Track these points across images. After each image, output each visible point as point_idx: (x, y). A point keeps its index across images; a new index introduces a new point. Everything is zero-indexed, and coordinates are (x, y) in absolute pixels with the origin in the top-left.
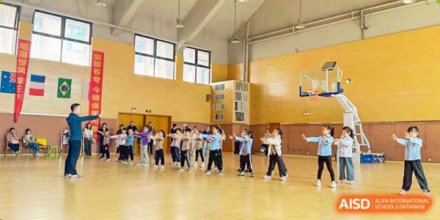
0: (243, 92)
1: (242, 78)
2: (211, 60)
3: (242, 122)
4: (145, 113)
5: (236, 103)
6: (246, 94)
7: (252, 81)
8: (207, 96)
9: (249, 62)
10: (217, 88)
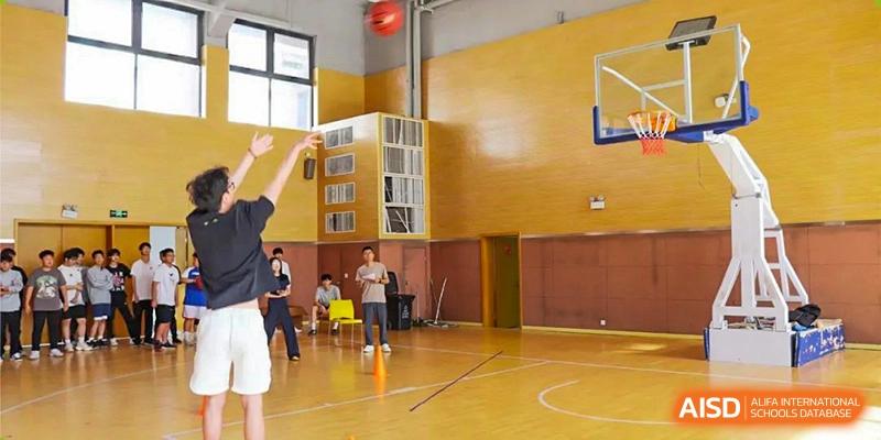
0: (407, 148)
1: (406, 109)
2: (317, 63)
3: (408, 235)
4: (108, 220)
5: (388, 180)
6: (417, 154)
7: (435, 115)
8: (307, 162)
9: (424, 60)
10: (334, 138)
